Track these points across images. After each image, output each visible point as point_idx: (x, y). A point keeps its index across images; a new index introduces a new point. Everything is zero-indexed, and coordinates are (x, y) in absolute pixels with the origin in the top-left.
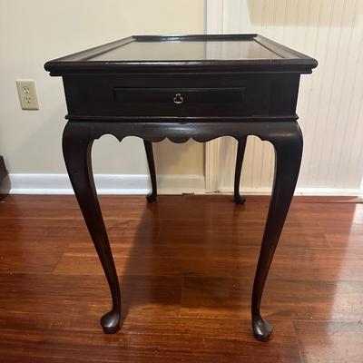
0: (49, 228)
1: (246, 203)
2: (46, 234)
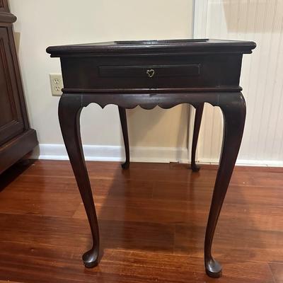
0: (68, 184)
1: (200, 171)
2: (66, 188)
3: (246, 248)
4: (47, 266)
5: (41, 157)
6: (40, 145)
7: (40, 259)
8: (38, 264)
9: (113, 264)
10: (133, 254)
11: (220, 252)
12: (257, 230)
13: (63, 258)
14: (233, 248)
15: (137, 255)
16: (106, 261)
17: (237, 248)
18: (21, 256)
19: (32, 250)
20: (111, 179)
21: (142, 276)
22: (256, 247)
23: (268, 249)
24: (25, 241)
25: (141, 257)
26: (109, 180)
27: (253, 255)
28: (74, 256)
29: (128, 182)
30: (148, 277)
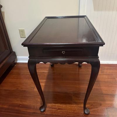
3: (99, 102)
4: (27, 112)
5: (18, 62)
6: (17, 57)
7: (24, 109)
8: (23, 112)
9: (50, 110)
10: (58, 106)
11: (89, 104)
12: (103, 94)
13: (32, 109)
14: (94, 102)
15: (59, 106)
16: (48, 109)
17: (95, 102)
18: (17, 108)
19: (20, 106)
20: (47, 72)
21: (61, 115)
22: (102, 101)
23: (106, 102)
24: (17, 102)
25: (61, 107)
26: (46, 72)
27: (101, 105)
28: (36, 108)
29: (54, 73)
30: (63, 115)
